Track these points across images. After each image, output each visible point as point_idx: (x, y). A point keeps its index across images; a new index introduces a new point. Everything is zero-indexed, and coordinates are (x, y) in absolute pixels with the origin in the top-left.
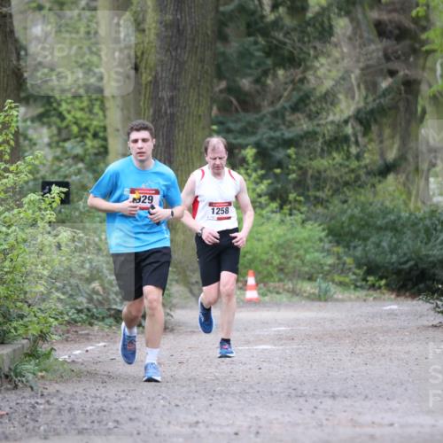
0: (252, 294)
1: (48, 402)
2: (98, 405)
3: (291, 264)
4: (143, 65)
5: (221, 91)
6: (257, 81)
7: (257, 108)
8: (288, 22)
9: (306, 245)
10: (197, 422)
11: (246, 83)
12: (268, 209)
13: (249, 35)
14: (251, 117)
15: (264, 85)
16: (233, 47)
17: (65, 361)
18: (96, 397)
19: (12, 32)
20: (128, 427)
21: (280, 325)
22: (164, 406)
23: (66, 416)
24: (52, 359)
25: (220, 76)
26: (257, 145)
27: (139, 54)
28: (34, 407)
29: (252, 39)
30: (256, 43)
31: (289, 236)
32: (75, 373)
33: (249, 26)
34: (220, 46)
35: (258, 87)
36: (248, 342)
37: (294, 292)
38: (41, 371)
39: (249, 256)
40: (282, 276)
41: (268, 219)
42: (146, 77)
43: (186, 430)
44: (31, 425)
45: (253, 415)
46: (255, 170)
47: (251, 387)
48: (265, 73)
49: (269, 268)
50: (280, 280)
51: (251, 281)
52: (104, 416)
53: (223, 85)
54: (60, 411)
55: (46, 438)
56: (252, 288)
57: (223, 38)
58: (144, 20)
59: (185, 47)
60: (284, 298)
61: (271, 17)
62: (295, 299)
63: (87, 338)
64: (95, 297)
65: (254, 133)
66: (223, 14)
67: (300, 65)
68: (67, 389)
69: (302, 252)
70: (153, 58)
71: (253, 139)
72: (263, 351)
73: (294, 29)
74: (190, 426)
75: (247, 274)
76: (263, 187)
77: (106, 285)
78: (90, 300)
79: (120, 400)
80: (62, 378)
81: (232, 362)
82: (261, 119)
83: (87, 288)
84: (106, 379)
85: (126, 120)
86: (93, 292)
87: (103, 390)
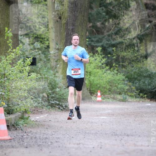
0: (99, 99)
1: (27, 135)
2: (45, 136)
3: (113, 89)
4: (63, 17)
5: (90, 27)
6: (103, 24)
7: (103, 33)
8: (114, 3)
9: (118, 82)
10: (80, 143)
11: (99, 24)
12: (105, 69)
14: (100, 36)
15: (105, 25)
16: (95, 11)
17: (33, 121)
18: (44, 133)
20: (56, 144)
21: (109, 110)
22: (68, 137)
23: (34, 140)
24: (29, 120)
25: (90, 21)
26: (102, 46)
27: (61, 13)
28: (22, 137)
29: (101, 8)
30: (103, 9)
31: (112, 79)
32: (38, 125)
33: (100, 4)
34: (90, 11)
35: (103, 26)
36: (98, 116)
37: (114, 98)
38: (25, 124)
39: (99, 85)
40: (110, 93)
42: (64, 21)
43: (76, 146)
44: (22, 142)
45: (99, 141)
46: (101, 55)
47: (99, 131)
48: (105, 21)
49: (105, 90)
51: (99, 94)
52: (47, 140)
53: (91, 24)
54: (32, 138)
55: (27, 147)
56: (99, 97)
57: (91, 8)
58: (63, 1)
59: (78, 11)
60: (110, 100)
61: (109, 1)
62: (114, 101)
63: (41, 113)
65: (101, 42)
67: (118, 19)
68: (34, 131)
69: (117, 84)
70: (66, 14)
71: (100, 44)
72: (103, 119)
73: (116, 5)
74: (78, 144)
75: (97, 92)
76: (104, 61)
77: (49, 94)
78: (43, 99)
79: (52, 135)
80: (32, 127)
81: (92, 122)
82: (104, 37)
83: (41, 95)
84: (48, 127)
85: (56, 36)
86: (43, 97)
87: (47, 131)
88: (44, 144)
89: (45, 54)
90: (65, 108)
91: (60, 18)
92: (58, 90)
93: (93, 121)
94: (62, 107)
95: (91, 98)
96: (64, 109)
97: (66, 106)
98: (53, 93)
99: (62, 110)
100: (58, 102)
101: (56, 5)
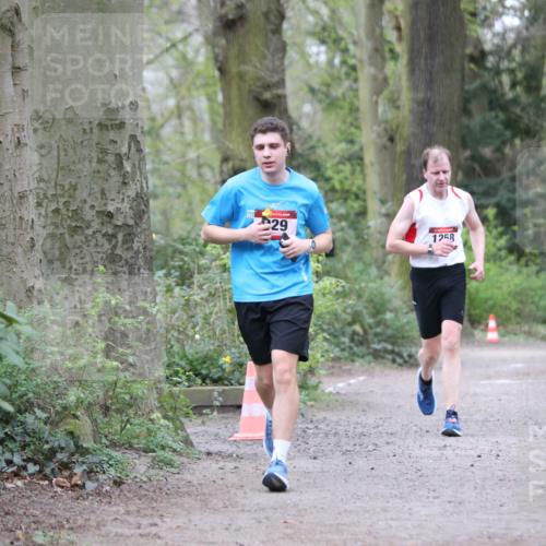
0: (493, 336)
1: (316, 427)
2: (360, 430)
3: (527, 310)
4: (397, 138)
5: (466, 159)
6: (498, 150)
7: (498, 174)
8: (525, 99)
9: (540, 292)
10: (445, 446)
11: (487, 152)
12: (507, 261)
13: (491, 109)
14: (492, 181)
15: (503, 154)
16: (476, 121)
17: (330, 393)
18: (357, 424)
19: (286, 110)
20: (386, 449)
21: (517, 362)
22: (416, 432)
23: (333, 440)
24: (319, 391)
25: (464, 145)
26: (498, 205)
27: (394, 127)
28: (305, 432)
29: (493, 114)
30: (497, 117)
31: (526, 285)
32: (341, 402)
33: (490, 102)
34: (465, 120)
35: (498, 155)
36: (489, 378)
37: (529, 334)
38: (310, 400)
39: (490, 303)
40: (519, 319)
41: (507, 270)
42: (400, 147)
43: (436, 453)
44: (303, 446)
45: (494, 440)
46: (496, 227)
47: (492, 416)
48: (504, 143)
49: (508, 312)
50: (518, 323)
51: (492, 324)
52: (365, 440)
53: (467, 153)
54: (327, 435)
55: (315, 458)
56: (492, 330)
57: (467, 112)
58: (399, 98)
59: (434, 121)
60: (521, 338)
61: (510, 95)
62: (531, 340)
63: (350, 373)
64: (356, 337)
65: (494, 195)
66: (467, 92)
67: (534, 136)
68: (333, 417)
69: (536, 299)
70: (407, 130)
71: (493, 200)
72: (502, 385)
73: (530, 105)
74: (439, 449)
75: (487, 319)
76: (503, 242)
77: (367, 327)
78: (352, 340)
79: (378, 427)
80: (328, 407)
81: (476, 395)
82: (501, 182)
83: (349, 330)
84: (365, 408)
85: (383, 183)
86: (355, 333)
87: (363, 418)
88: (358, 448)
89: (355, 229)
90: (407, 359)
91: (391, 139)
92: (389, 316)
93: (478, 390)
94: (401, 356)
95: (473, 335)
96: (406, 362)
97: (410, 356)
98: (378, 324)
99: (400, 365)
100: (389, 347)
101: (380, 109)
